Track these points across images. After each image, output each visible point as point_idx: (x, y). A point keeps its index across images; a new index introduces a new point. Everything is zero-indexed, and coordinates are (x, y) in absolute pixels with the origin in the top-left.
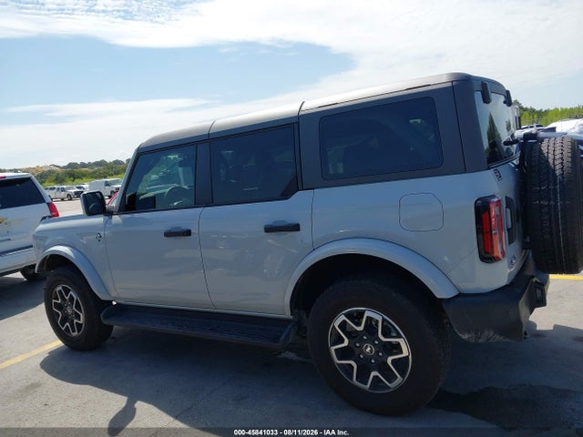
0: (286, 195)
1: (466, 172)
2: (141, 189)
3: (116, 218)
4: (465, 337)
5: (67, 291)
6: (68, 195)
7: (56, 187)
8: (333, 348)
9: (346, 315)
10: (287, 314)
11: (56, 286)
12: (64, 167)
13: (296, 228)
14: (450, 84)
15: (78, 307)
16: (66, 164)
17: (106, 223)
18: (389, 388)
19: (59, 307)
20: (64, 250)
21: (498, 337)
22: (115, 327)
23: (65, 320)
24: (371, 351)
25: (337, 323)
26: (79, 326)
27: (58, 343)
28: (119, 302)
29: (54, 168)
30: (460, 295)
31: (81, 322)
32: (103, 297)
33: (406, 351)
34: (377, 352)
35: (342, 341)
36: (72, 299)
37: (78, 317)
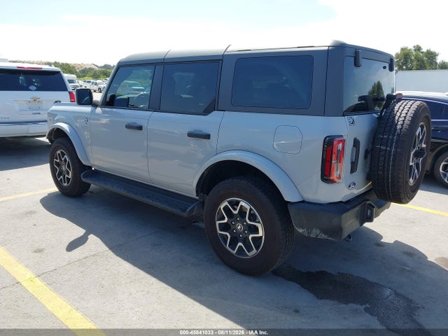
0: (206, 112)
1: (324, 115)
2: (119, 91)
3: (99, 110)
4: (301, 231)
5: (63, 155)
6: (99, 89)
7: (92, 81)
8: (218, 222)
9: (229, 202)
10: (194, 195)
11: (57, 150)
12: (101, 67)
13: (207, 137)
14: (326, 48)
15: (69, 166)
16: (103, 65)
17: (92, 111)
18: (248, 256)
19: (58, 164)
20: (65, 126)
21: (323, 235)
22: (92, 185)
23: (60, 174)
24: (241, 229)
25: (222, 207)
26: (68, 179)
27: (55, 189)
28: (96, 168)
29: (94, 67)
30: (303, 202)
31: (70, 177)
32: (84, 163)
33: (261, 233)
34: (244, 230)
35: (224, 219)
36: (65, 160)
37: (68, 173)
